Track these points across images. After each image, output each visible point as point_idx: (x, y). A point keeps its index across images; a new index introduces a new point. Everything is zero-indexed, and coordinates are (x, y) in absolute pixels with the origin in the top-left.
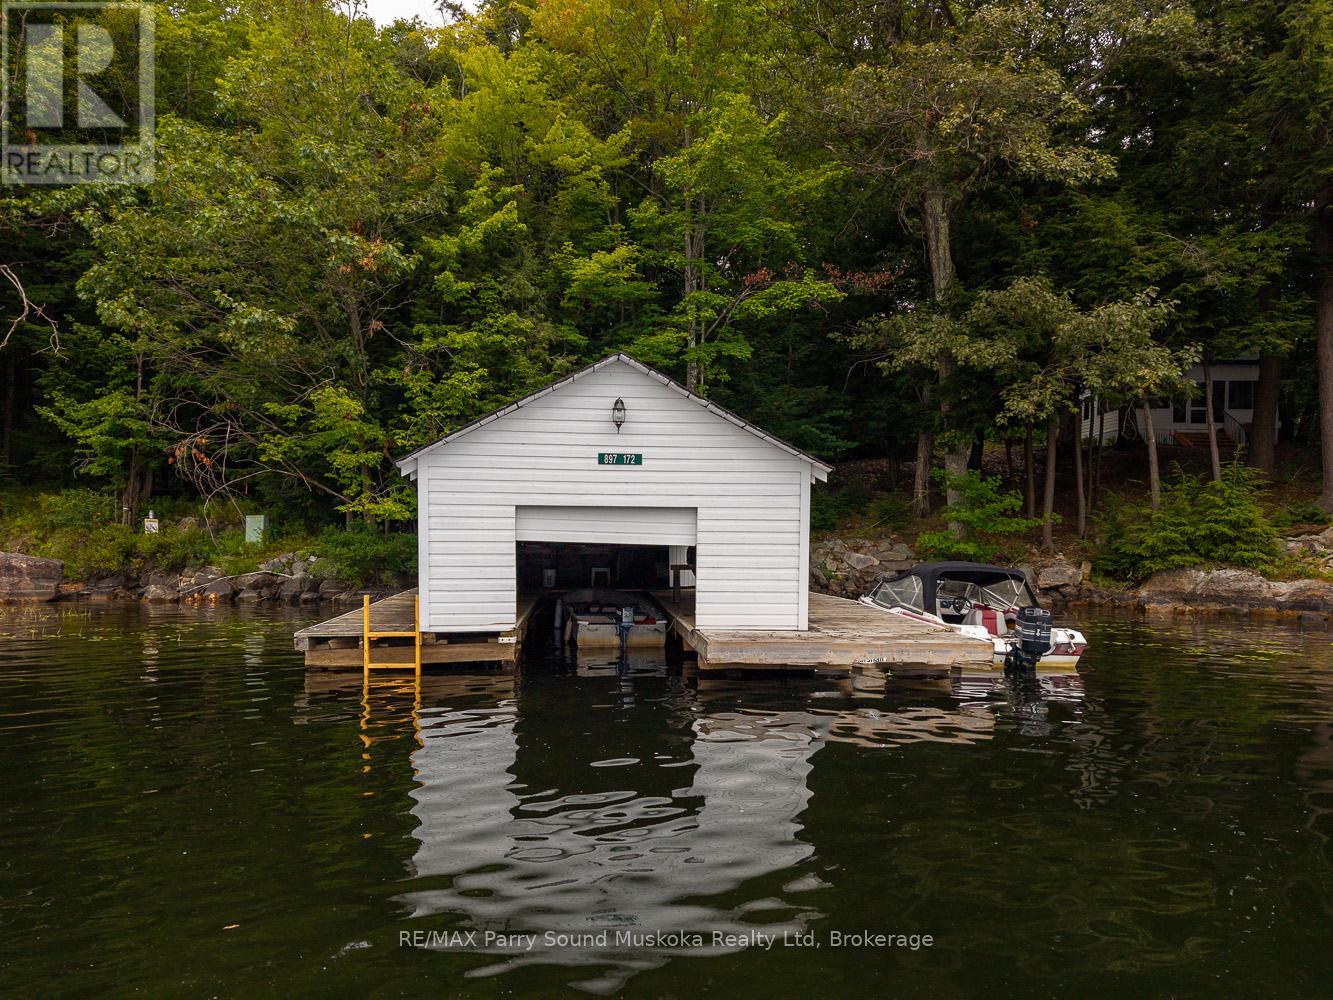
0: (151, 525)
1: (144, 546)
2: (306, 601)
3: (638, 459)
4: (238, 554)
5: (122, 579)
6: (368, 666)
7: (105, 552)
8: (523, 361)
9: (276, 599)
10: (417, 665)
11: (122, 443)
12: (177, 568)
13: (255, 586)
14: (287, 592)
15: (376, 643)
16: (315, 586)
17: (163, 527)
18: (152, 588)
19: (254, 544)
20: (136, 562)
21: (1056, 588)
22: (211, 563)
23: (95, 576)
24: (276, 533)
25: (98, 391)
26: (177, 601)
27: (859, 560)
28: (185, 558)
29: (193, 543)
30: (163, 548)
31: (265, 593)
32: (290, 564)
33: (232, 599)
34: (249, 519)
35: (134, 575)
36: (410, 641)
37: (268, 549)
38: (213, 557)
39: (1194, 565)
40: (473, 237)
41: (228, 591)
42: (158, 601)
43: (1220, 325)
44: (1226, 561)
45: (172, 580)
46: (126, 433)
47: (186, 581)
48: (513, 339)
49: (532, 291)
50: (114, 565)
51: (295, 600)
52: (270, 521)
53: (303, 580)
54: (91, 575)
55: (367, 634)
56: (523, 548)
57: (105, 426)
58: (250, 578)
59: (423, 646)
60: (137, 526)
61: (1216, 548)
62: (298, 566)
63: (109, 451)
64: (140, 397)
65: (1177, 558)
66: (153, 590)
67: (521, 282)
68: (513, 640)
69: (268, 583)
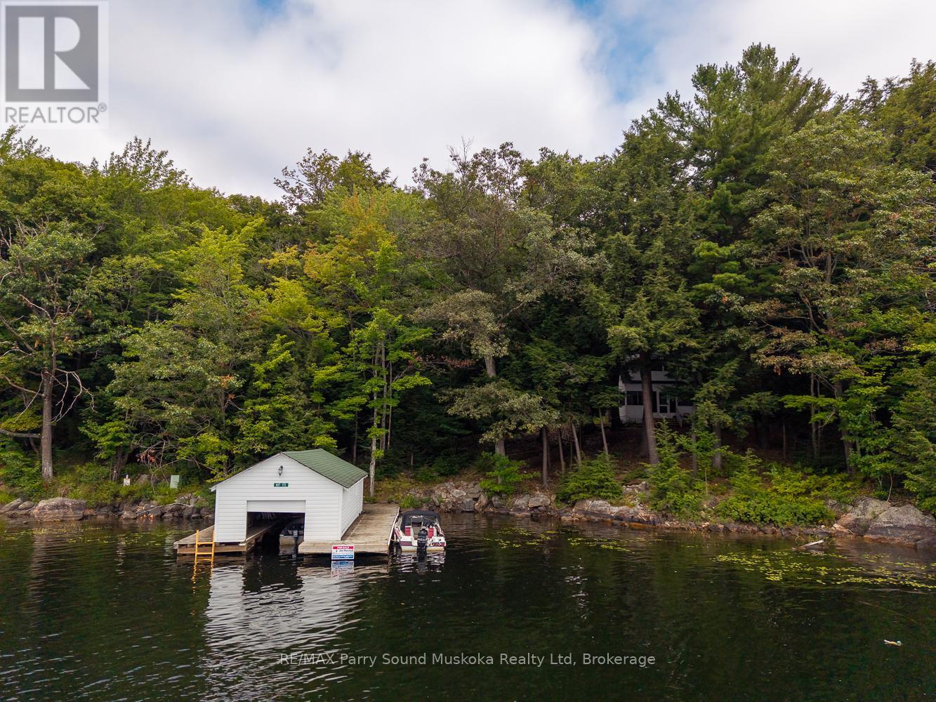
0: (127, 481)
1: (123, 493)
2: (194, 518)
3: (287, 485)
4: (165, 494)
5: (112, 507)
6: (197, 553)
7: (105, 496)
8: (290, 415)
9: (181, 516)
10: (212, 553)
11: (117, 444)
12: (137, 502)
13: (171, 511)
14: (186, 514)
15: (200, 546)
16: (198, 511)
17: (132, 482)
18: (125, 513)
19: (174, 489)
20: (119, 499)
21: (536, 507)
22: (153, 500)
23: (99, 506)
24: (185, 482)
25: (107, 418)
26: (135, 519)
27: (457, 493)
28: (141, 498)
29: (145, 490)
30: (131, 493)
31: (176, 514)
32: (189, 499)
33: (161, 517)
34: (172, 477)
35: (117, 506)
36: (211, 545)
37: (180, 492)
38: (154, 496)
39: (588, 498)
40: (271, 365)
41: (159, 513)
42: (127, 519)
43: (591, 394)
44: (599, 497)
45: (133, 509)
46: (120, 439)
47: (141, 508)
48: (287, 406)
49: (297, 384)
50: (109, 502)
51: (189, 518)
52: (182, 477)
53: (194, 508)
54: (98, 506)
55: (197, 543)
56: (249, 514)
57: (109, 437)
58: (170, 507)
59: (216, 546)
60: (120, 481)
61: (596, 490)
62: (192, 501)
63: (110, 447)
64: (126, 420)
65: (581, 495)
66: (126, 514)
67: (293, 381)
68: (244, 545)
69: (179, 509)
